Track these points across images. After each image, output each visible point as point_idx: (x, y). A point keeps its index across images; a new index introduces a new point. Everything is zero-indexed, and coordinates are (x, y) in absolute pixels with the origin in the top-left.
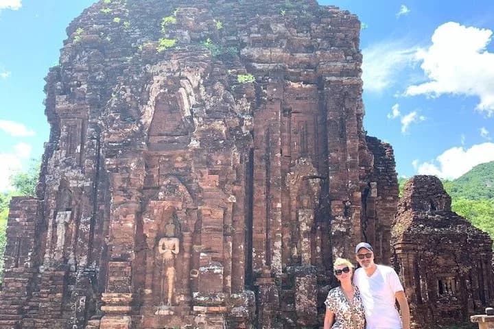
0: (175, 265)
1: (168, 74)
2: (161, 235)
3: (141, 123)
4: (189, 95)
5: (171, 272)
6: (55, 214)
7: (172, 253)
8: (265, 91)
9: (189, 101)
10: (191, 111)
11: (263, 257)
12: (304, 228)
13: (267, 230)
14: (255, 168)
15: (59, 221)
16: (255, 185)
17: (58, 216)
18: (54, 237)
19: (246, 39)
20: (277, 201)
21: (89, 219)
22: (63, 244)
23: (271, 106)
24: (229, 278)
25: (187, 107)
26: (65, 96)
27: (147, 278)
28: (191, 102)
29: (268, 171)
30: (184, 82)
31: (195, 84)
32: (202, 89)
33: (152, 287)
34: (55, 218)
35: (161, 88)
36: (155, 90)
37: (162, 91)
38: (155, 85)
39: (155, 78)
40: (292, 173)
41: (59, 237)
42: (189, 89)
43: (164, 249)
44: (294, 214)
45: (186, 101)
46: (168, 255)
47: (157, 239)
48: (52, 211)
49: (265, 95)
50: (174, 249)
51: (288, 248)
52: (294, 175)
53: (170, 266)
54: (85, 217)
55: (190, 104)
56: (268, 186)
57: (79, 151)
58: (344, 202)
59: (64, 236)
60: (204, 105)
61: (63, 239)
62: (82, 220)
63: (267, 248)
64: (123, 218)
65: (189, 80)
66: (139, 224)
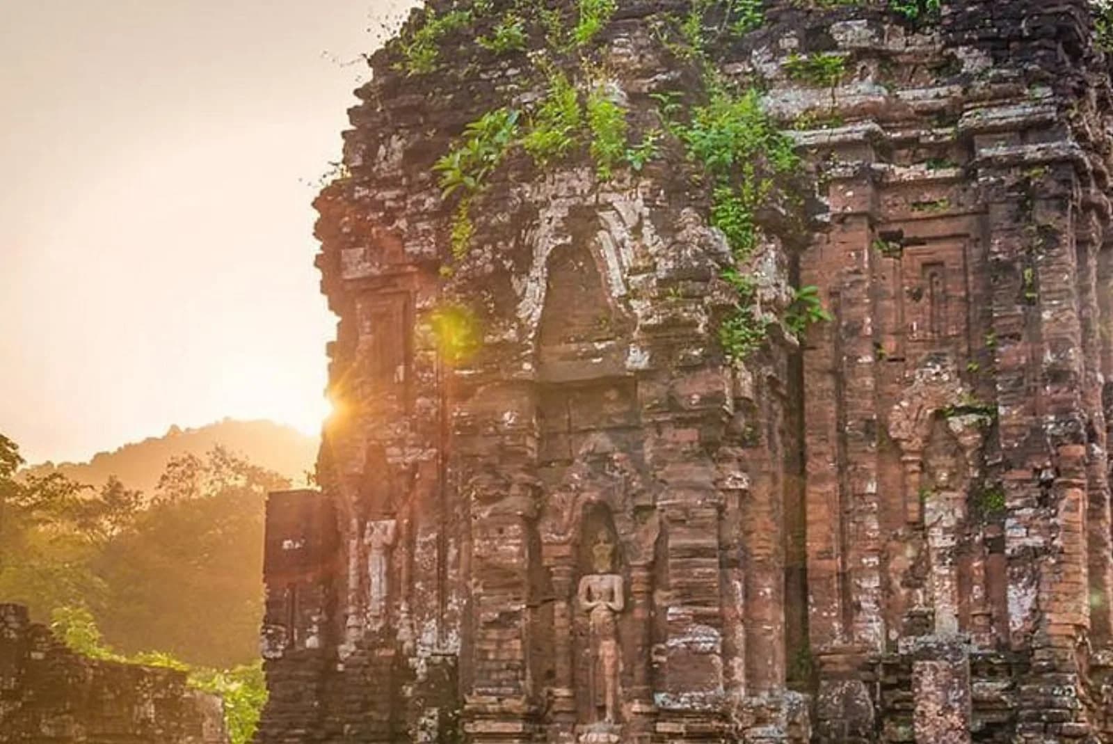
0: (617, 635)
1: (573, 202)
2: (582, 567)
3: (519, 320)
4: (619, 245)
5: (607, 649)
6: (362, 527)
7: (610, 609)
8: (823, 199)
9: (621, 263)
10: (626, 282)
11: (834, 614)
12: (940, 541)
13: (844, 549)
14: (808, 397)
15: (370, 545)
16: (808, 440)
17: (367, 532)
18: (364, 579)
19: (771, 70)
20: (865, 476)
21: (433, 536)
22: (384, 594)
23: (843, 237)
24: (738, 662)
25: (615, 274)
26: (361, 250)
27: (558, 665)
28: (625, 264)
29: (841, 404)
30: (607, 215)
31: (632, 221)
32: (647, 231)
33: (572, 683)
34: (362, 536)
35: (556, 236)
36: (545, 241)
37: (560, 241)
38: (545, 228)
39: (544, 214)
40: (905, 404)
41: (375, 580)
42: (620, 232)
43: (590, 598)
44: (914, 507)
45: (612, 263)
46: (600, 611)
47: (576, 577)
48: (354, 521)
49: (825, 209)
50: (612, 600)
51: (903, 592)
52: (909, 409)
53: (605, 637)
54: (426, 532)
55: (621, 267)
56: (843, 439)
57: (402, 378)
58: (1038, 472)
59: (384, 578)
60: (654, 268)
61: (384, 585)
62: (420, 539)
63: (845, 593)
64: (496, 535)
65: (618, 212)
66: (534, 546)
